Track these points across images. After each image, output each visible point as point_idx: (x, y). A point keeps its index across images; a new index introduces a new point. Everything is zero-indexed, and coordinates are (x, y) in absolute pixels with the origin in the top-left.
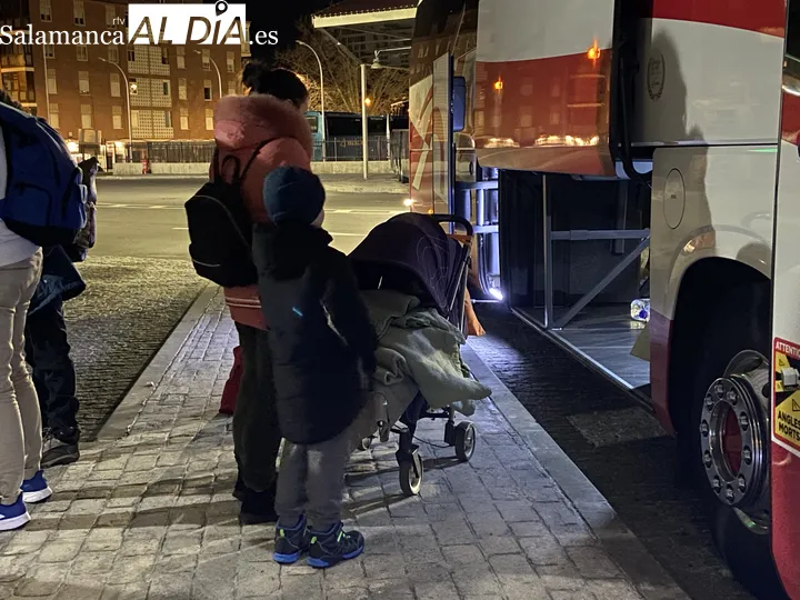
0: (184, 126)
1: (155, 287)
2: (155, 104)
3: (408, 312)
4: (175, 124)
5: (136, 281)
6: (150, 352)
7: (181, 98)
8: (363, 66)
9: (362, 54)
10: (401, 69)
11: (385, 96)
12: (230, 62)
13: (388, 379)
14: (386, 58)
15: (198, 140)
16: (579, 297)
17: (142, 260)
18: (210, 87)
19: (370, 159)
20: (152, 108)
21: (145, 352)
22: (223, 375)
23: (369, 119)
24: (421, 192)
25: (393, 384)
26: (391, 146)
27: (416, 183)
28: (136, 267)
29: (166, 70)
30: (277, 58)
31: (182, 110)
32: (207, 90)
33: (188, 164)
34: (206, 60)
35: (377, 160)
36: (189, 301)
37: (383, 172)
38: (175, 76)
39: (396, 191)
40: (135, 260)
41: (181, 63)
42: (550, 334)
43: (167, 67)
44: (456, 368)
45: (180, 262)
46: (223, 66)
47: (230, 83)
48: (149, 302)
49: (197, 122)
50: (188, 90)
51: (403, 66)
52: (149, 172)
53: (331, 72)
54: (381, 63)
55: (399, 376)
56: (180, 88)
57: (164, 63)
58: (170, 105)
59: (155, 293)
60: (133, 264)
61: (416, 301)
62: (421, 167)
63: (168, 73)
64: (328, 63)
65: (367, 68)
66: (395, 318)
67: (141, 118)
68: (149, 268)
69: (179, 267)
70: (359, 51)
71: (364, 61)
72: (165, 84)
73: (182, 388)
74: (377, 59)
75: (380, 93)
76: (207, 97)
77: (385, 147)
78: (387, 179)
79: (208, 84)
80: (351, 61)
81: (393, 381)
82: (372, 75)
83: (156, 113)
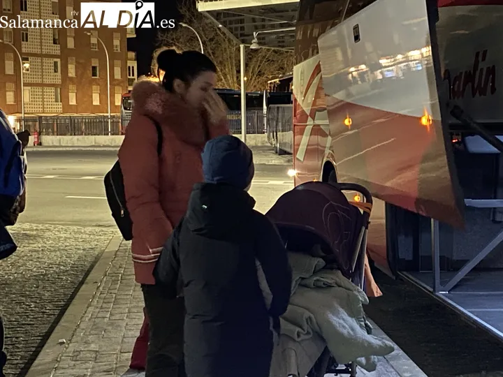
0: (73, 102)
1: (55, 251)
2: (47, 81)
3: (315, 273)
4: (64, 99)
5: (38, 245)
6: (57, 312)
7: (70, 75)
8: (242, 46)
9: (242, 35)
10: (276, 49)
11: (260, 74)
12: (117, 42)
13: (299, 336)
14: (264, 38)
15: (85, 115)
16: (464, 262)
17: (41, 227)
18: (97, 65)
19: (248, 132)
20: (42, 85)
21: (51, 312)
22: (130, 333)
23: (247, 95)
24: (305, 162)
25: (302, 340)
26: (268, 120)
27: (300, 155)
28: (35, 233)
29: (56, 50)
30: (160, 38)
31: (71, 86)
32: (94, 68)
33: (76, 137)
34: (94, 41)
35: (254, 133)
36: (88, 265)
37: (260, 145)
38: (65, 55)
39: (273, 162)
40: (34, 226)
41: (71, 43)
42: (437, 296)
43: (58, 47)
44: (361, 326)
45: (75, 228)
46: (110, 46)
47: (116, 62)
48: (50, 266)
49: (84, 98)
50: (76, 68)
51: (279, 46)
52: (40, 144)
53: (210, 52)
54: (259, 43)
55: (308, 333)
56: (70, 66)
57: (55, 43)
58: (59, 82)
59: (55, 257)
60: (33, 230)
61: (322, 262)
62: (305, 140)
63: (58, 52)
64: (208, 43)
65: (246, 48)
66: (303, 279)
67: (32, 94)
68: (47, 234)
69: (76, 233)
70: (239, 32)
71: (243, 42)
72: (56, 63)
73: (93, 346)
74: (255, 40)
75: (257, 70)
76: (94, 74)
77: (262, 121)
78: (264, 151)
79: (95, 63)
80: (229, 40)
81: (303, 337)
82: (250, 54)
83: (46, 89)
